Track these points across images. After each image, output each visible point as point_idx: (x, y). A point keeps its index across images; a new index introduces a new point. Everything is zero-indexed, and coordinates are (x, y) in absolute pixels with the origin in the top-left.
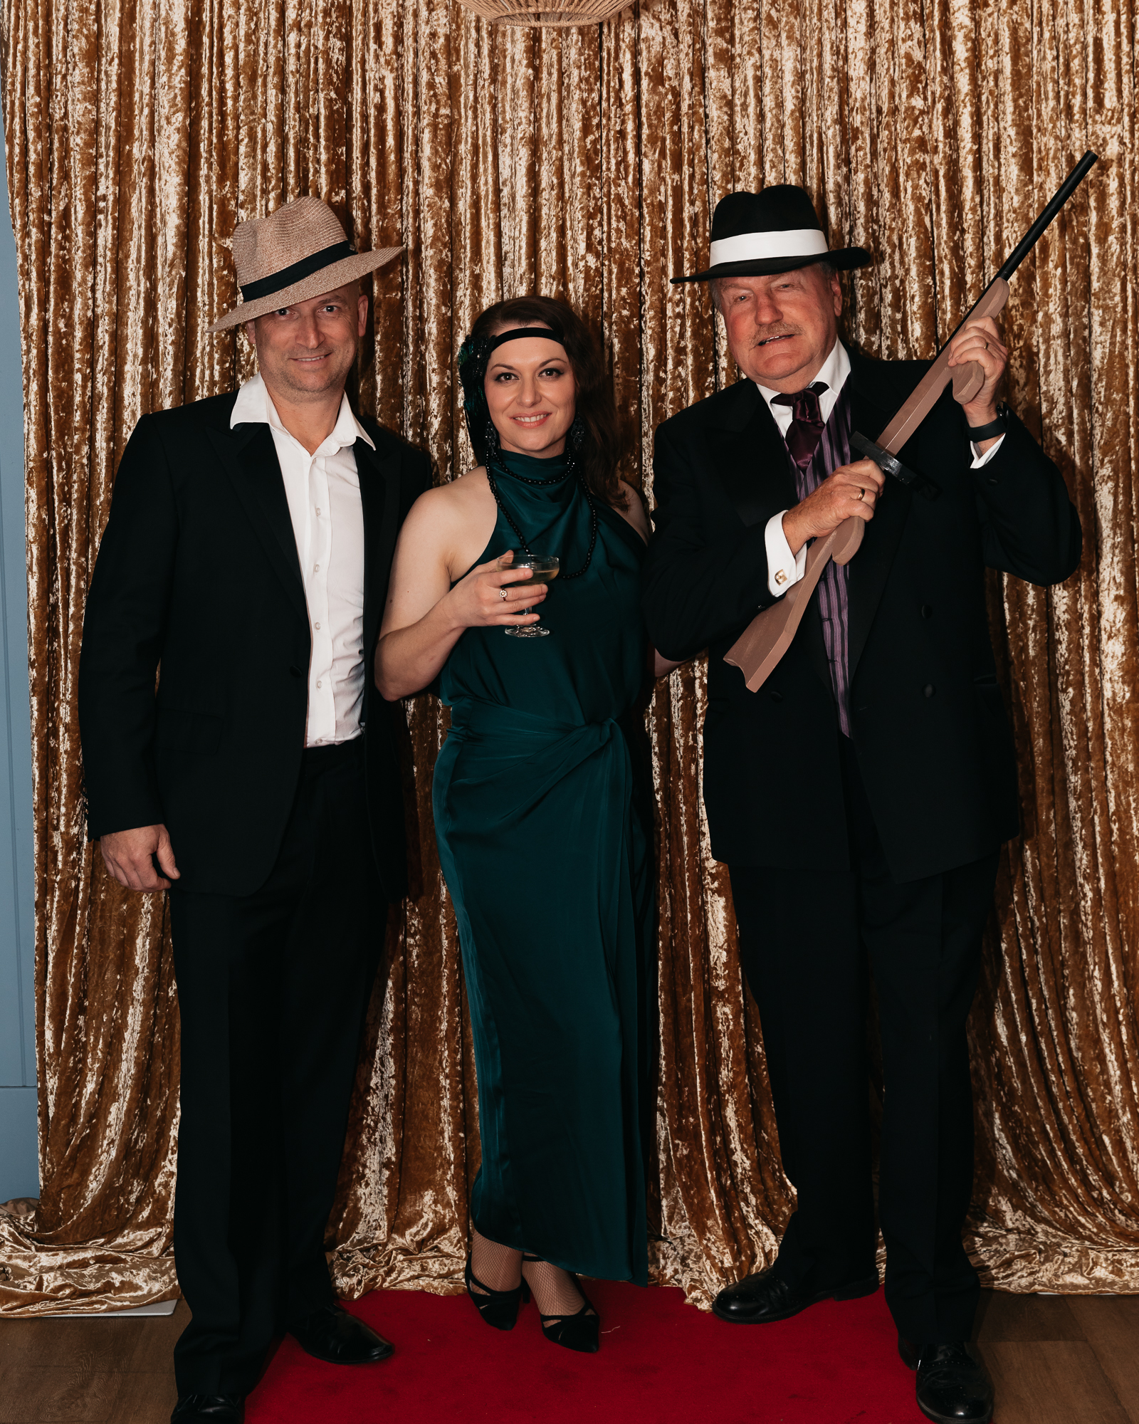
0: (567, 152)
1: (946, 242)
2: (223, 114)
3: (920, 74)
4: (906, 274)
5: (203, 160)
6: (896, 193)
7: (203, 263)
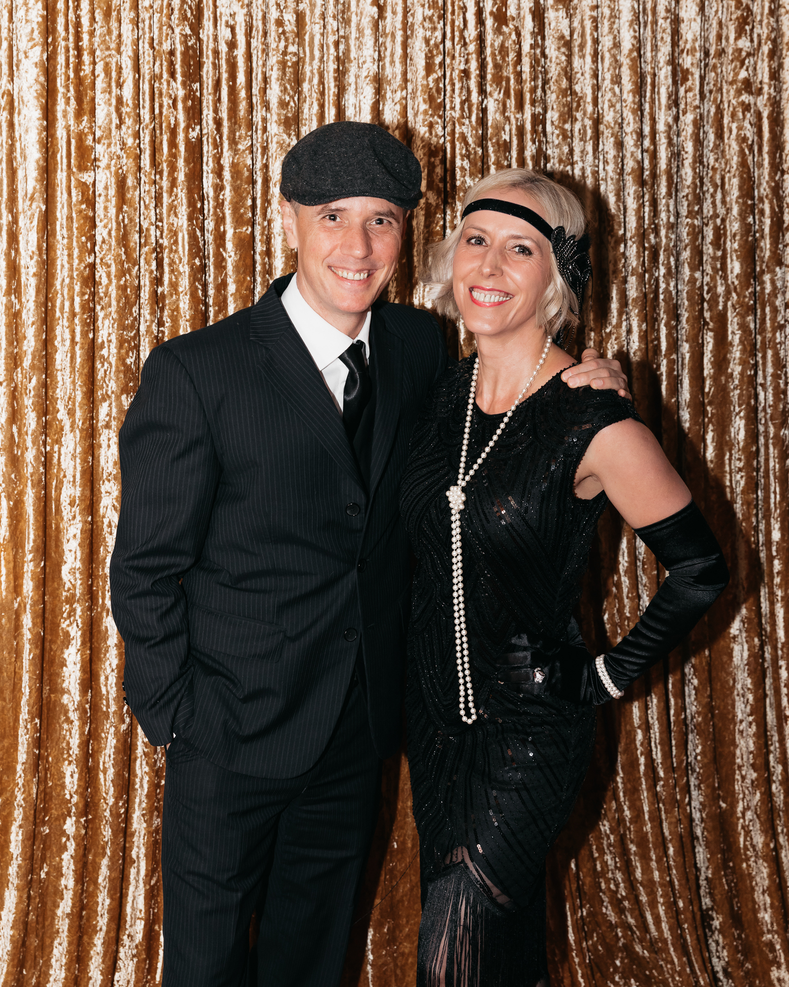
0: (410, 90)
1: (767, 182)
2: (79, 49)
3: (748, 16)
4: (727, 213)
5: (60, 96)
6: (720, 135)
7: (61, 197)
